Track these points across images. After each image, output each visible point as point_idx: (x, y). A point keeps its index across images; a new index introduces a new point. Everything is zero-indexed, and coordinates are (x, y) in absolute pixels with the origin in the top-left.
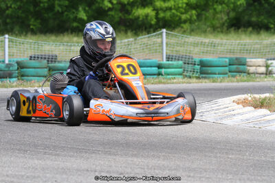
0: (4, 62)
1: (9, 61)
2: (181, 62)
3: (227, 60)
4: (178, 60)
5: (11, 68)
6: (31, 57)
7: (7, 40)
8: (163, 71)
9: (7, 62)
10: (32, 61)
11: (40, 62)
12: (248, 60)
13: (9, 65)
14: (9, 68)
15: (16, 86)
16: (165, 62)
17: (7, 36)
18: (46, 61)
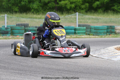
0: (4, 27)
1: (7, 26)
2: (85, 28)
3: (106, 27)
4: (84, 26)
5: (8, 30)
6: (17, 25)
7: (6, 17)
8: (77, 31)
9: (6, 27)
10: (17, 26)
11: (21, 27)
12: (116, 27)
13: (7, 28)
14: (7, 29)
15: (11, 39)
16: (77, 27)
17: (6, 15)
18: (23, 27)
